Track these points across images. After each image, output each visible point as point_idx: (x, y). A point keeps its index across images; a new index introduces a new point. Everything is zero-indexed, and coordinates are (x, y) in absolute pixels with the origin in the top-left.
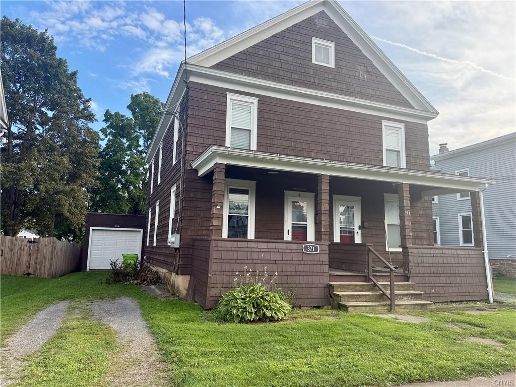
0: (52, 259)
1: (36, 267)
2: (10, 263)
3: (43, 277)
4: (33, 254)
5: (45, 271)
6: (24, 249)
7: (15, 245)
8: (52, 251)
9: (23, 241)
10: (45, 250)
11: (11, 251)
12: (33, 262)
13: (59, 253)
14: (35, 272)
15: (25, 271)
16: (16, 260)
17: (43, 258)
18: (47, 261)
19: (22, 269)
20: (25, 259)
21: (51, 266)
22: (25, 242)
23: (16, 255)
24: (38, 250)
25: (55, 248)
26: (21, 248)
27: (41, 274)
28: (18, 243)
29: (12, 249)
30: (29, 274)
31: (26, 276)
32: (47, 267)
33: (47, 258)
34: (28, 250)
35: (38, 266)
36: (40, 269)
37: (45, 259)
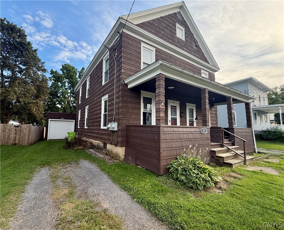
0: (29, 135)
1: (20, 140)
2: (3, 138)
3: (24, 145)
4: (18, 133)
5: (25, 143)
6: (12, 130)
7: (6, 128)
8: (29, 131)
9: (11, 126)
10: (25, 131)
11: (4, 132)
12: (17, 137)
13: (33, 132)
14: (19, 143)
15: (13, 142)
16: (7, 136)
17: (24, 135)
18: (26, 137)
19: (11, 142)
20: (12, 136)
21: (29, 139)
22: (13, 127)
23: (7, 134)
24: (20, 131)
25: (31, 130)
26: (10, 130)
27: (23, 144)
28: (8, 127)
29: (4, 131)
30: (15, 144)
31: (14, 145)
32: (27, 140)
33: (26, 135)
34: (15, 131)
35: (21, 140)
36: (22, 141)
37: (25, 136)
